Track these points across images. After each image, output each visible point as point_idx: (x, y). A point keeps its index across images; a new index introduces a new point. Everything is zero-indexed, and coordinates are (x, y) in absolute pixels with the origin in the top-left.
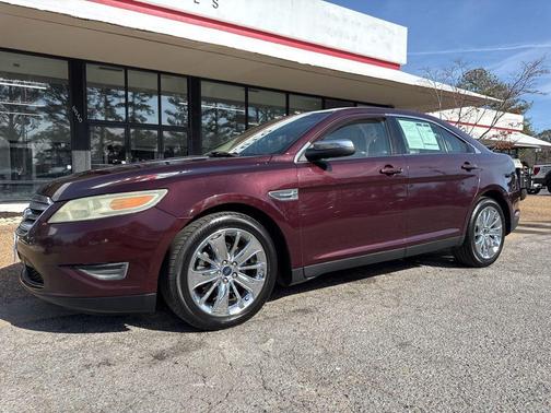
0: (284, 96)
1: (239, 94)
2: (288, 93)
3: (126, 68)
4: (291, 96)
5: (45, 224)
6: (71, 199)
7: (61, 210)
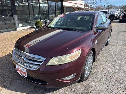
5: (45, 66)
6: (54, 57)
7: (50, 61)
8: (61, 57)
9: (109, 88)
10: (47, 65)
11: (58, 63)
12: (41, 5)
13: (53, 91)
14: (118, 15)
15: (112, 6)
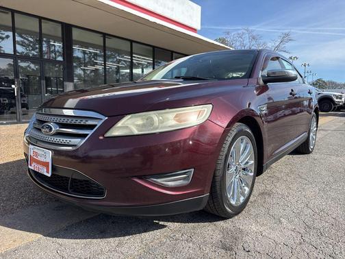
0: (129, 43)
1: (98, 40)
2: (132, 42)
3: (13, 12)
4: (134, 44)
5: (101, 138)
6: (129, 114)
7: (120, 124)
8: (151, 116)
9: (307, 240)
10: (108, 134)
11: (139, 131)
12: (137, 71)
13: (124, 236)
14: (341, 98)
15: (324, 82)
